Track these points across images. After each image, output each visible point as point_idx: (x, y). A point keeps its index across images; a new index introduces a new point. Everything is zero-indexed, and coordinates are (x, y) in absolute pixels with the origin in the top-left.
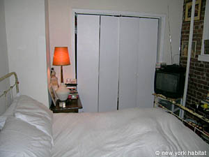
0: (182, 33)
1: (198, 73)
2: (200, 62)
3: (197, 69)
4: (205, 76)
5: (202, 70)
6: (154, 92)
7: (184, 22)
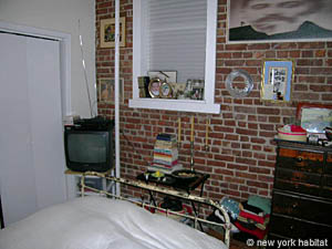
0: (97, 65)
1: (132, 127)
2: (132, 109)
3: (129, 120)
4: (142, 129)
5: (138, 121)
6: (66, 169)
7: (98, 48)
